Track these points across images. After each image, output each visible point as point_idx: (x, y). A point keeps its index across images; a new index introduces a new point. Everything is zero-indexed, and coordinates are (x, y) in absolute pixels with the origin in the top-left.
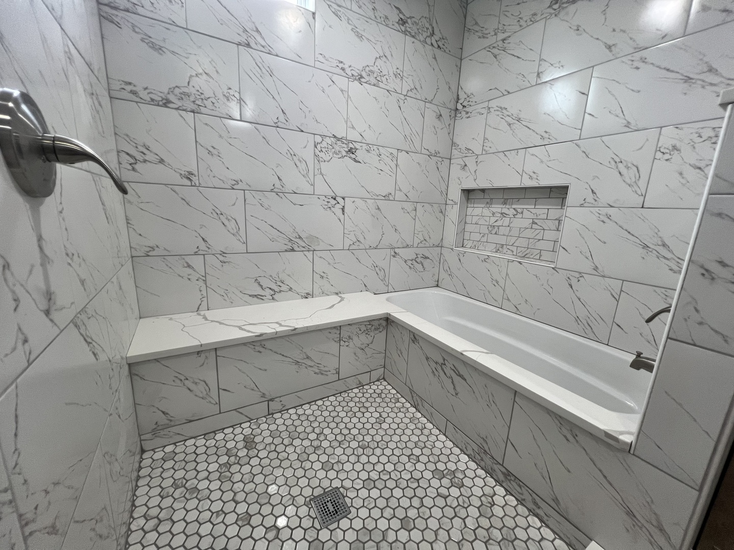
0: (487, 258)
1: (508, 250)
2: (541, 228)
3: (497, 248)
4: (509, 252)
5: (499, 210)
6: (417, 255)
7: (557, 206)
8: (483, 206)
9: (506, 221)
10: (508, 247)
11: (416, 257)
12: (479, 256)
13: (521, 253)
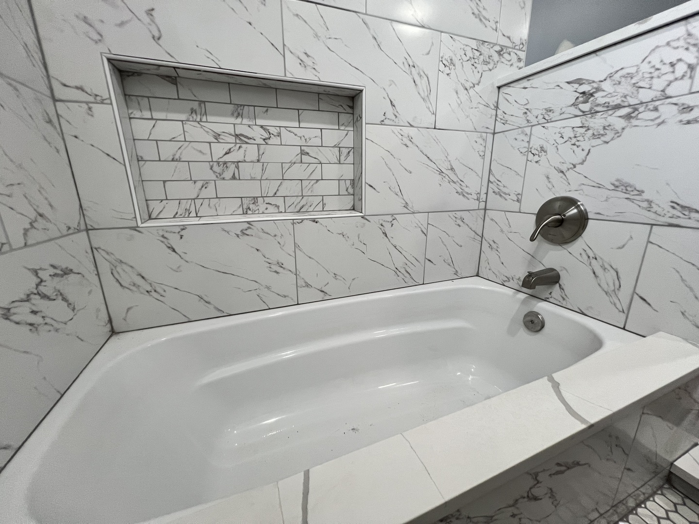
0: (249, 228)
1: (268, 206)
2: (316, 161)
3: (245, 207)
4: (271, 209)
5: (230, 129)
6: (36, 272)
7: (332, 124)
8: (183, 117)
9: (251, 152)
10: (267, 200)
11: (36, 280)
12: (226, 227)
13: (293, 206)
